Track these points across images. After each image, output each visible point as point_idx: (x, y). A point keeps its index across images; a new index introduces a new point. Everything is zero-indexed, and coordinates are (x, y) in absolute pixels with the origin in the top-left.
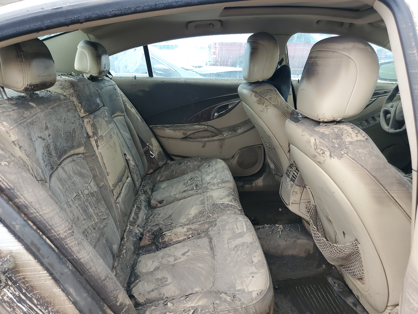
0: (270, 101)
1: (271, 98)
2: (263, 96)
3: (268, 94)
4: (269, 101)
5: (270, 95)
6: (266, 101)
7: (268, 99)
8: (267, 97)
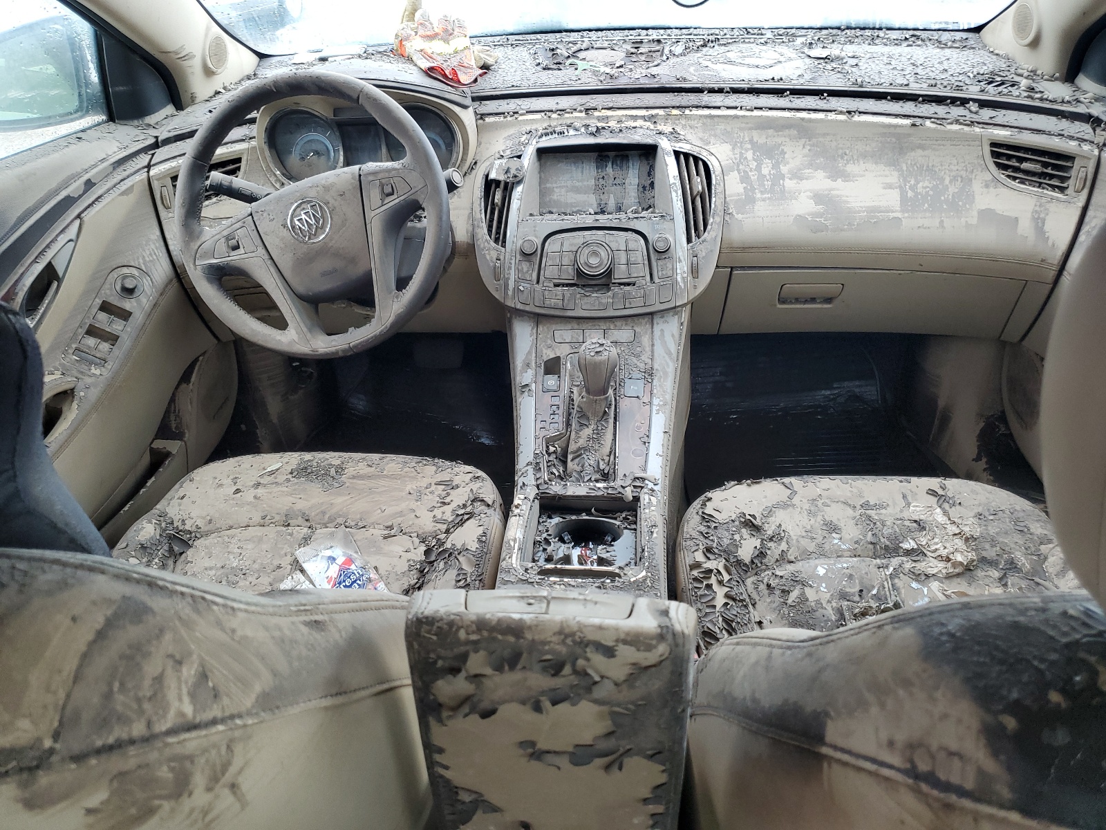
0: (215, 712)
1: (203, 676)
2: (138, 729)
3: (151, 668)
4: (214, 722)
5: (180, 663)
6: (192, 742)
7: (188, 709)
8: (171, 695)
